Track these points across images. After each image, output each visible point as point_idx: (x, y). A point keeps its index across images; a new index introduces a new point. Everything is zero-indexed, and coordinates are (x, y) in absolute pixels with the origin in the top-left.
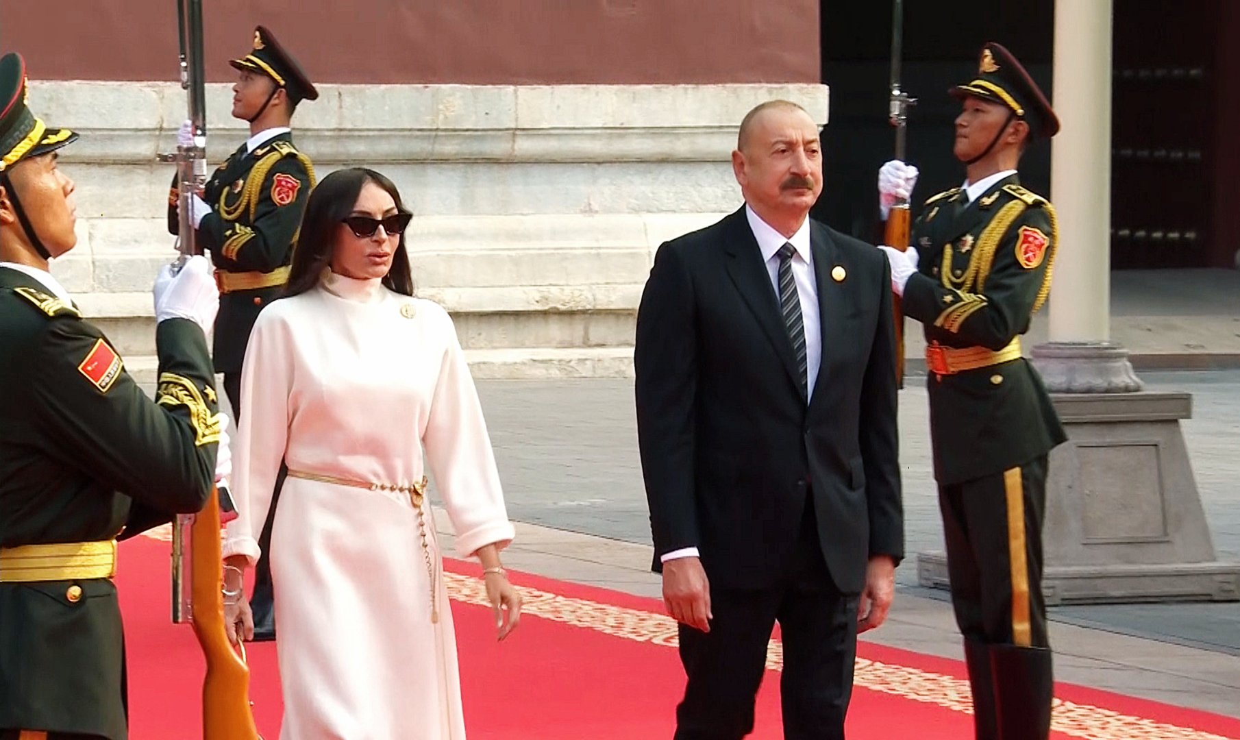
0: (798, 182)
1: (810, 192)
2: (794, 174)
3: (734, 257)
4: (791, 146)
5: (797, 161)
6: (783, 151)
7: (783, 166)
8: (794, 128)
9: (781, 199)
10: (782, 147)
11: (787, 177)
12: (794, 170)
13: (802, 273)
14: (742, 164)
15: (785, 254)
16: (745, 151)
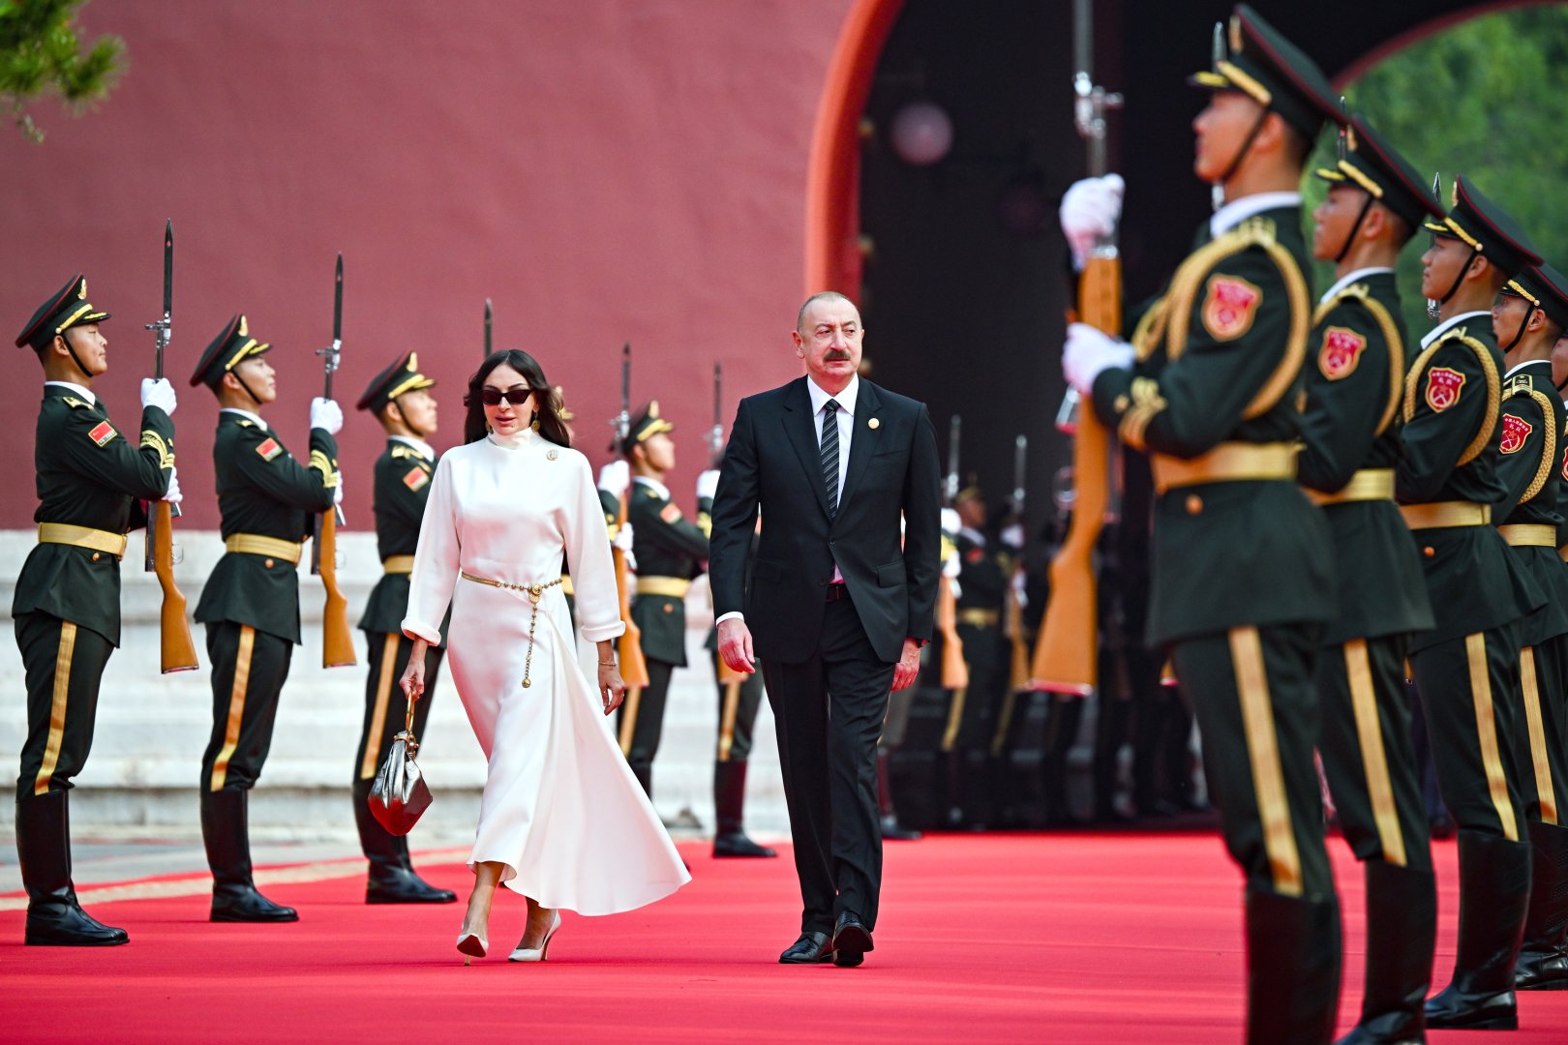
0: (837, 356)
1: (848, 363)
2: (833, 349)
3: (790, 410)
4: (831, 328)
5: (835, 339)
6: (827, 332)
7: (825, 342)
8: (833, 314)
9: (824, 369)
10: (825, 329)
11: (828, 352)
12: (833, 346)
13: (845, 423)
14: (799, 341)
15: (832, 408)
16: (801, 332)
